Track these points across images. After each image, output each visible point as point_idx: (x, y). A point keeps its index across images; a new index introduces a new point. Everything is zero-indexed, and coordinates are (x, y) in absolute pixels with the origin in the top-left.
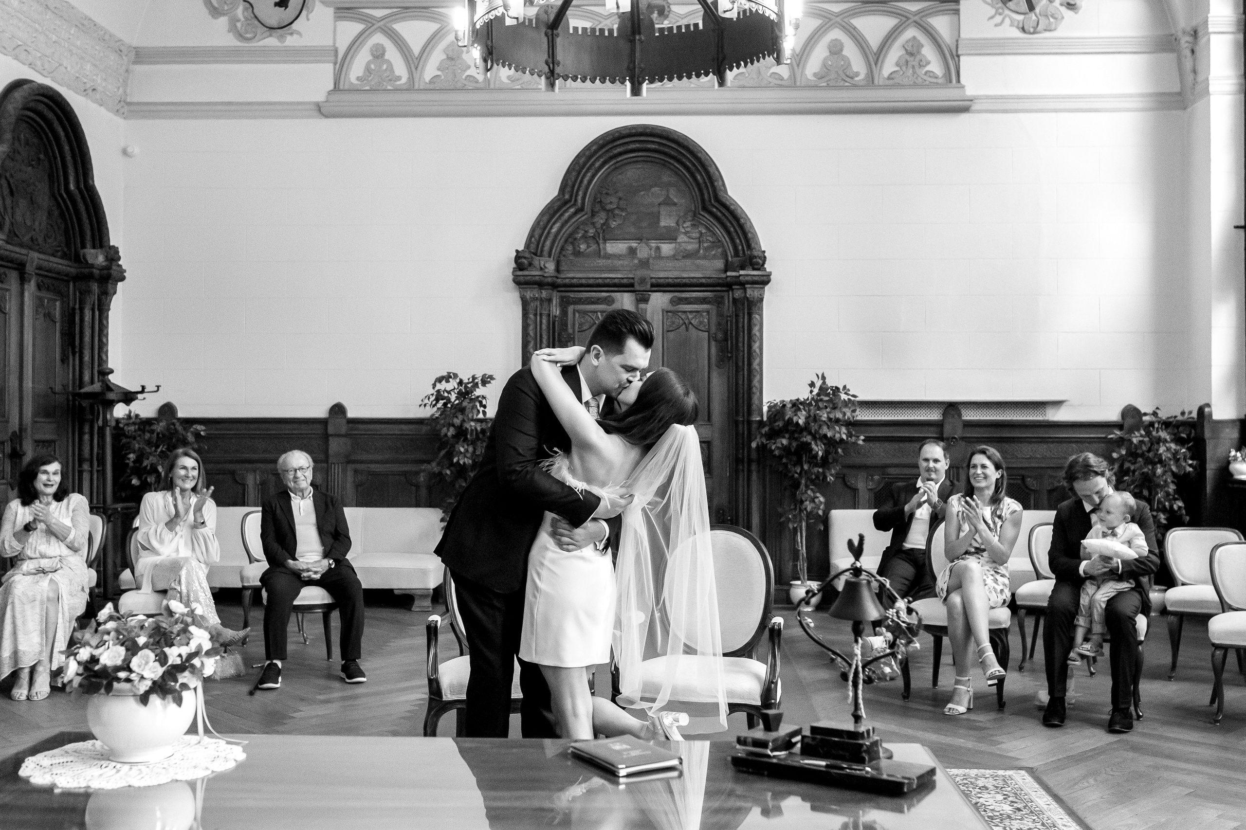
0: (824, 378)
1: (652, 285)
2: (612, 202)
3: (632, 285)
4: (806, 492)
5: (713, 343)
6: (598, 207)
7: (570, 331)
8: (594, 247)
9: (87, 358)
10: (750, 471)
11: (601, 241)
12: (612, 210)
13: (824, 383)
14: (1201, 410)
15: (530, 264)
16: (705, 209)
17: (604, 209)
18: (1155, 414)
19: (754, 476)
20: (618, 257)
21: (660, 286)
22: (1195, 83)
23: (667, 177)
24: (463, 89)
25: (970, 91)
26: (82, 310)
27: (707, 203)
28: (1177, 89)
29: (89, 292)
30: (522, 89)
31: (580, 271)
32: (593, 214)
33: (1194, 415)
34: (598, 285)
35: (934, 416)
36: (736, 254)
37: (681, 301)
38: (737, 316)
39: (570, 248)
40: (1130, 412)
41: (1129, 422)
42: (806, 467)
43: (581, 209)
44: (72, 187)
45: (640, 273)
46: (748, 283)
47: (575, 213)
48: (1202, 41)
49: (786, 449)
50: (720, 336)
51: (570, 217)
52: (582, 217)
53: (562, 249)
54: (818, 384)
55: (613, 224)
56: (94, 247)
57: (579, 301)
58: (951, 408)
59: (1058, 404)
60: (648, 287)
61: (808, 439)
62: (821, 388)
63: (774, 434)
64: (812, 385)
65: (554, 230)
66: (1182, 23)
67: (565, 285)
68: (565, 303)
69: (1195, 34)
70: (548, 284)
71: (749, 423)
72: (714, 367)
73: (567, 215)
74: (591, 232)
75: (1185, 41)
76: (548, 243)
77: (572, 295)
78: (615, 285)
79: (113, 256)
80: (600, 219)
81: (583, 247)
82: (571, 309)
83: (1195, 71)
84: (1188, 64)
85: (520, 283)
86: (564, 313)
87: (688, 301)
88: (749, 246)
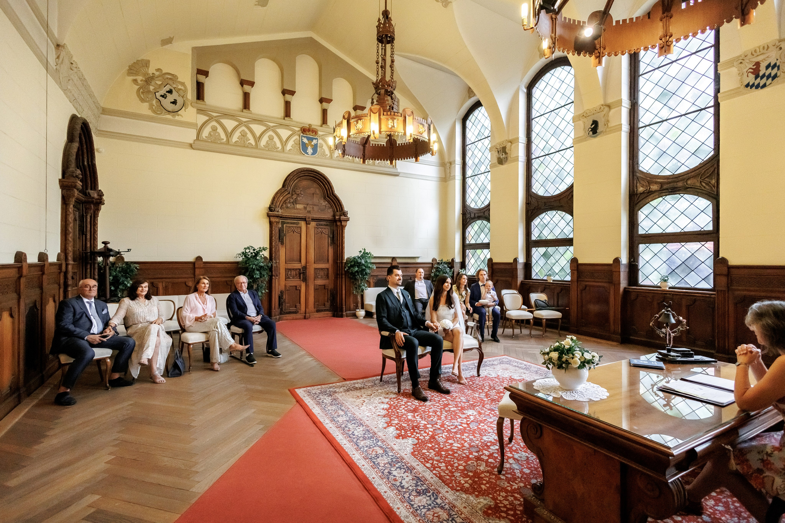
0: (365, 250)
1: (312, 219)
2: (298, 191)
3: (305, 219)
4: (361, 283)
5: (329, 238)
6: (294, 193)
7: (285, 233)
8: (293, 206)
9: (88, 237)
10: (342, 278)
11: (295, 204)
12: (298, 194)
13: (365, 251)
14: (453, 260)
15: (274, 210)
16: (328, 196)
17: (295, 193)
18: (442, 260)
19: (344, 279)
20: (300, 209)
21: (314, 220)
22: (450, 176)
23: (315, 185)
24: (247, 147)
25: (399, 171)
26: (86, 216)
27: (329, 195)
28: (444, 177)
29: (90, 209)
30: (268, 150)
31: (288, 213)
32: (292, 195)
33: (450, 261)
34: (295, 218)
35: (389, 261)
36: (337, 211)
37: (320, 225)
38: (337, 230)
39: (285, 205)
40: (434, 260)
41: (434, 262)
42: (360, 276)
43: (289, 193)
44: (86, 163)
45: (308, 215)
46: (343, 220)
47: (287, 194)
48: (453, 166)
49: (357, 271)
50: (331, 236)
51: (286, 195)
52: (289, 195)
53: (282, 205)
54: (363, 251)
55: (298, 199)
56: (91, 189)
57: (288, 223)
58: (394, 259)
59: (418, 257)
60: (311, 220)
61: (364, 268)
62: (363, 253)
63: (352, 266)
64: (361, 252)
65: (281, 199)
66: (447, 160)
67: (284, 218)
68: (283, 223)
69: (451, 163)
70: (279, 217)
71: (342, 263)
72: (329, 246)
73: (285, 194)
74: (292, 200)
75: (448, 165)
76: (279, 203)
77: (285, 221)
78: (300, 219)
79: (101, 194)
80: (294, 197)
81: (289, 205)
82: (285, 225)
83: (450, 173)
84: (448, 171)
85: (269, 216)
86: (283, 226)
87: (322, 225)
88: (342, 210)
